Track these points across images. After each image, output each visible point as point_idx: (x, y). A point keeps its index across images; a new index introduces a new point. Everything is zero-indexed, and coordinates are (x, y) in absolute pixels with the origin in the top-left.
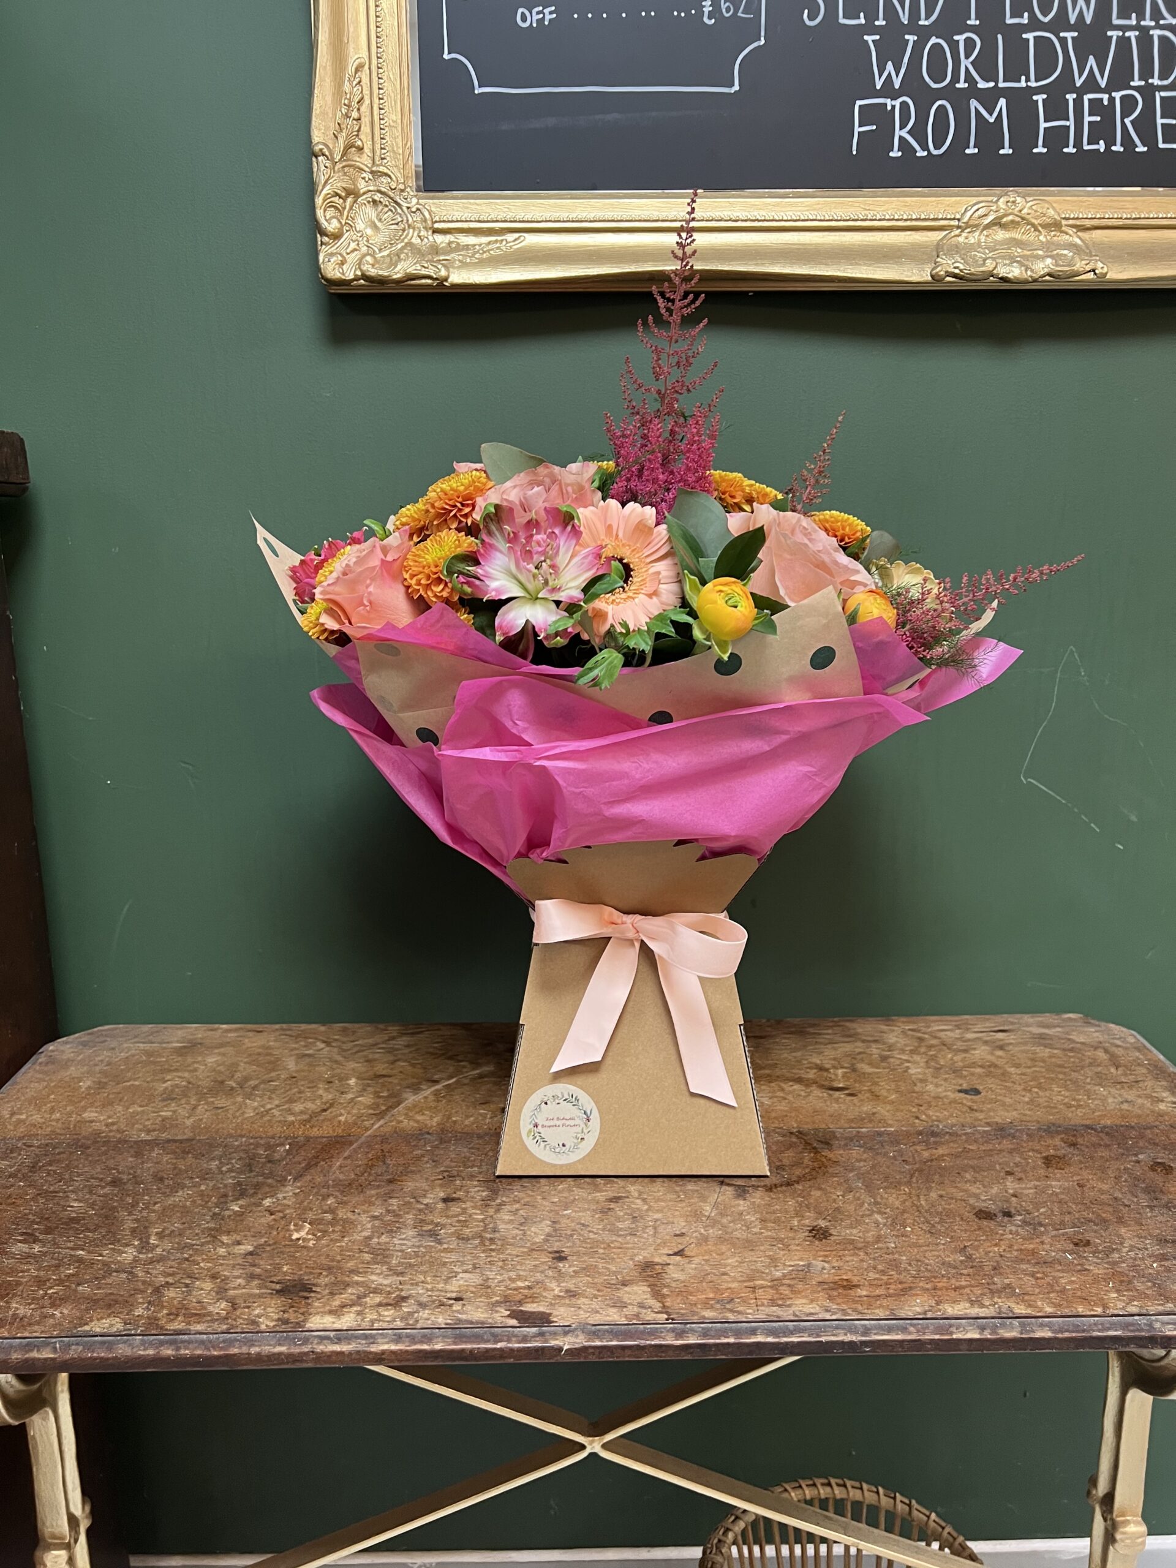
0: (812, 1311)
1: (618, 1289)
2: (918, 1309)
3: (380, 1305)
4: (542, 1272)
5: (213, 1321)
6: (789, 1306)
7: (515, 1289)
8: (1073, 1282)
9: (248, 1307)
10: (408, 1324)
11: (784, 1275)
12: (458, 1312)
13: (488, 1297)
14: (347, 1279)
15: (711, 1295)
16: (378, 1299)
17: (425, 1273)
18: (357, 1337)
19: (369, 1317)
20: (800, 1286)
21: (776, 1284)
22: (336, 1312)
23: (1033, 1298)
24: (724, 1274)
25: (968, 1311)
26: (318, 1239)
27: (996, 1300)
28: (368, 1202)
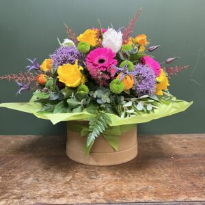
3: (15, 198)
16: (14, 197)
28: (21, 171)
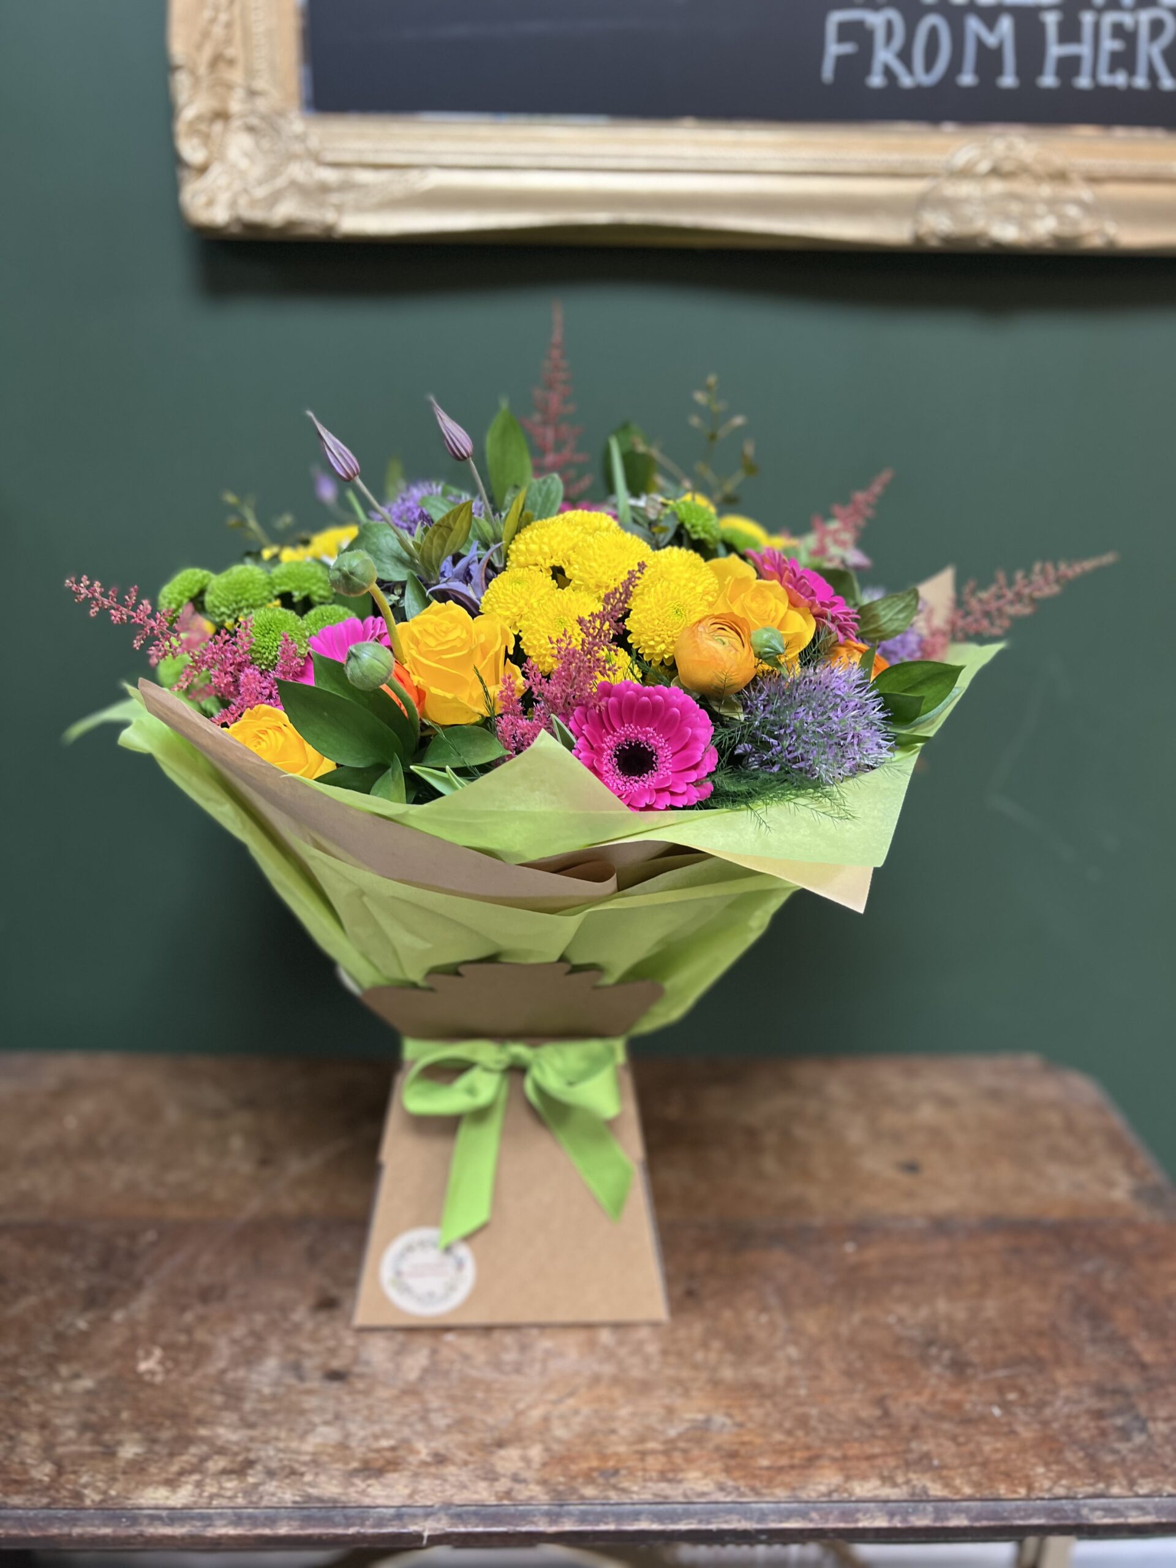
0: (705, 1489)
1: (491, 1453)
2: (823, 1489)
3: (225, 1472)
4: (411, 1425)
5: (33, 1492)
6: (680, 1481)
7: (378, 1451)
8: (997, 1450)
9: (75, 1472)
10: (251, 1502)
11: (680, 1436)
12: (310, 1484)
13: (346, 1463)
14: (191, 1432)
15: (595, 1463)
16: (221, 1463)
17: (279, 1425)
18: (192, 1518)
19: (211, 1489)
20: (696, 1452)
21: (670, 1448)
22: (172, 1483)
23: (952, 1473)
24: (613, 1431)
25: (877, 1492)
26: (168, 1372)
27: (912, 1476)
28: (230, 1318)
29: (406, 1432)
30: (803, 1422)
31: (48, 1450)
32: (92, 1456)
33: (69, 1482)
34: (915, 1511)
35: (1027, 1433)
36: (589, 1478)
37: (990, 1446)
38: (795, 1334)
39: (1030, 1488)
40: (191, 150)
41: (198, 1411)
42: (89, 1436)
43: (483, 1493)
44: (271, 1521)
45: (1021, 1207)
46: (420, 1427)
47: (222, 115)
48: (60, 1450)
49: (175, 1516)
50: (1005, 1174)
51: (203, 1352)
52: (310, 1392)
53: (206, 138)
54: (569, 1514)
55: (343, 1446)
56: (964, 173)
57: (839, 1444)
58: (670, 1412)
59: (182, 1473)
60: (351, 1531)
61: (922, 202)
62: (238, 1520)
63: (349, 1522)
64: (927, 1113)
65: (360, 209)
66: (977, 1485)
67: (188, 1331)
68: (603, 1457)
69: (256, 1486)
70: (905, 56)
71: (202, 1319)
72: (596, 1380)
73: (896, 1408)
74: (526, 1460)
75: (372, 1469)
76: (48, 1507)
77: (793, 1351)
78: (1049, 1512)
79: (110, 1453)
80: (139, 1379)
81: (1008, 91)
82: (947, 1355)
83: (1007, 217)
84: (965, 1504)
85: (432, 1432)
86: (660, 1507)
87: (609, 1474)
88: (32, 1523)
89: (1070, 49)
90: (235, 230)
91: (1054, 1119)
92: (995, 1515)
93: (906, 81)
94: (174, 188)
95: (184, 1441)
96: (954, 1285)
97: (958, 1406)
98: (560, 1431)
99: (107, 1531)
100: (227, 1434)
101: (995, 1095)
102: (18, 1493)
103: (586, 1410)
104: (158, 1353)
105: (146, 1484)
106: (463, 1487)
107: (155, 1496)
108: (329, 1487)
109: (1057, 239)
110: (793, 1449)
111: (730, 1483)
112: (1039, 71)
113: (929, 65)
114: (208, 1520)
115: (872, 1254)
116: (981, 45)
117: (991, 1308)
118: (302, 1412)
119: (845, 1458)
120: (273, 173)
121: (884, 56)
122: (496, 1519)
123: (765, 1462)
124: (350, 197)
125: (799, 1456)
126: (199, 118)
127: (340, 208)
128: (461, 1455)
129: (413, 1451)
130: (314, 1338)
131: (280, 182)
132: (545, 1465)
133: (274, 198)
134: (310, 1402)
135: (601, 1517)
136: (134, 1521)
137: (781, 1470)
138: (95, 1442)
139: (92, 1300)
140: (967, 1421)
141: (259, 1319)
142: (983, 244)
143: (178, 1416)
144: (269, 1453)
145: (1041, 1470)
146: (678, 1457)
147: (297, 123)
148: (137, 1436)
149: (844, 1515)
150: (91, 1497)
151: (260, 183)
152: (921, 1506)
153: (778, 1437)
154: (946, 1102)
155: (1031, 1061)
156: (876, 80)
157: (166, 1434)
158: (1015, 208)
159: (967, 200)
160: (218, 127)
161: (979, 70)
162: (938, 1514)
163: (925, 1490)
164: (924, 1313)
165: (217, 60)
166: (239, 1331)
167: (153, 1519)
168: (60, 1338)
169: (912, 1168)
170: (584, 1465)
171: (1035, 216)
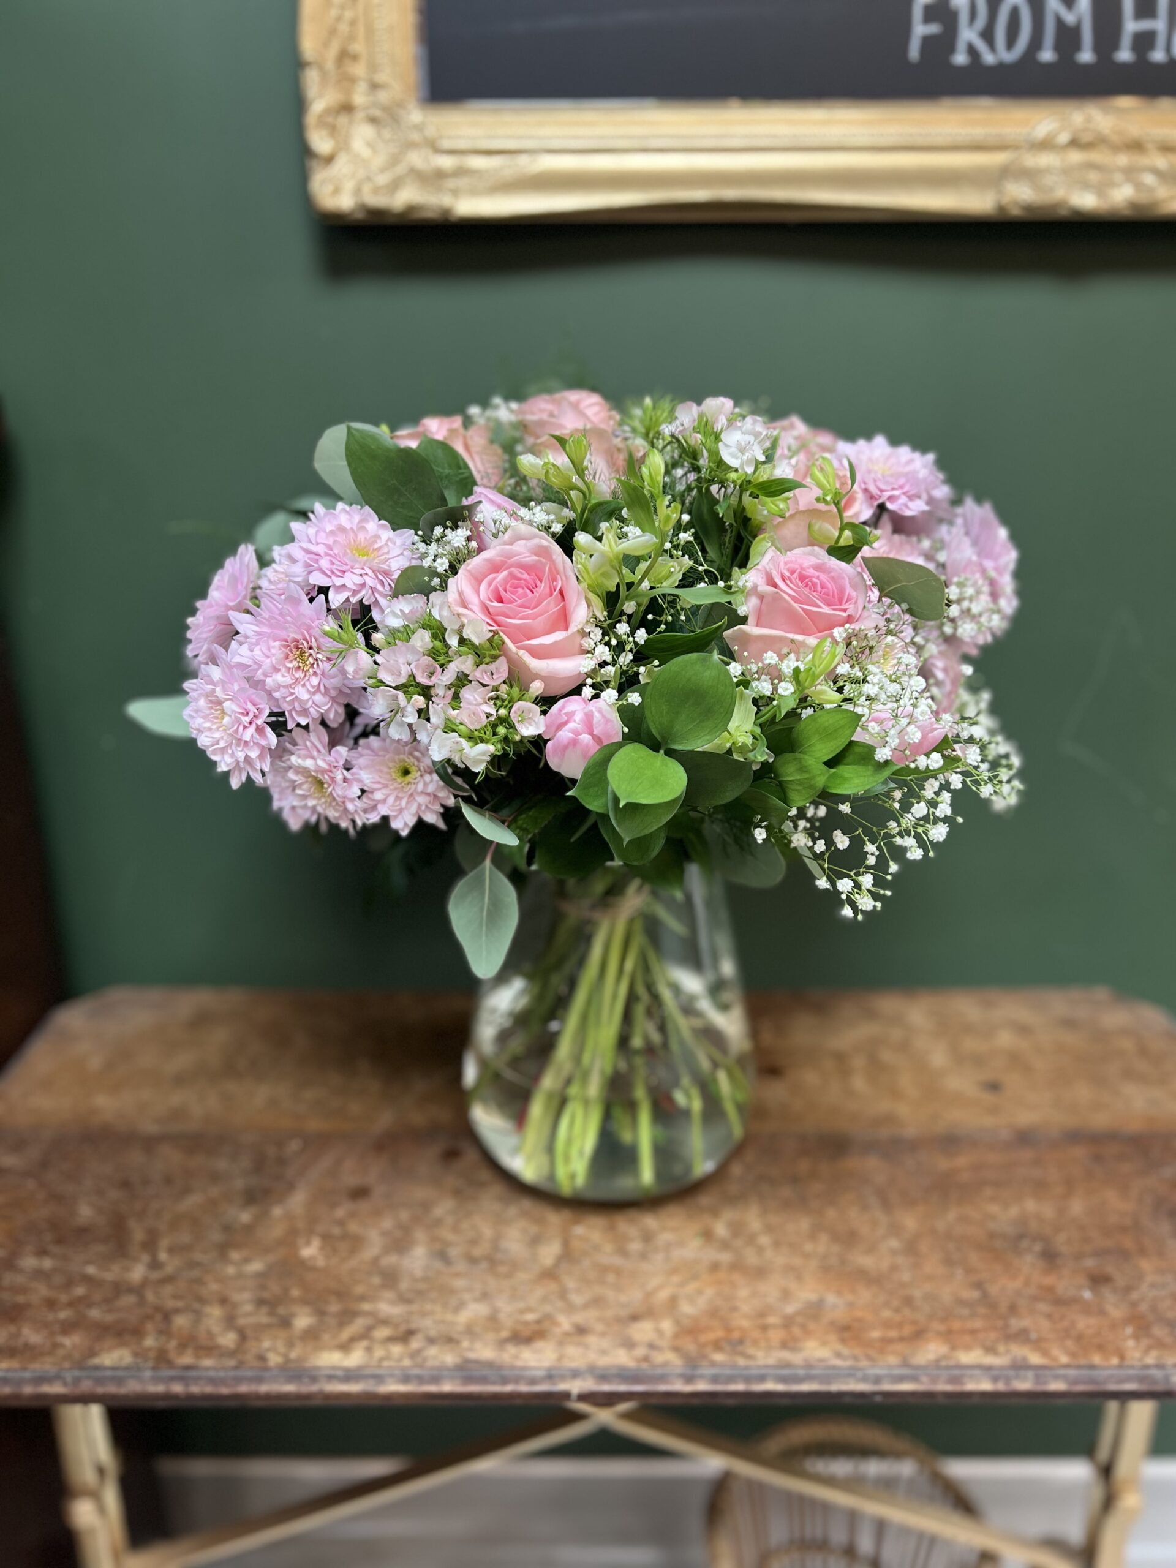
0: (824, 1356)
1: (628, 1325)
2: (931, 1357)
4: (551, 1302)
5: (221, 1356)
6: (800, 1350)
7: (525, 1323)
8: (1089, 1327)
9: (257, 1339)
10: (417, 1364)
11: (798, 1313)
13: (498, 1333)
14: (355, 1307)
15: (721, 1334)
17: (433, 1301)
18: (365, 1377)
20: (812, 1326)
21: (788, 1323)
22: (345, 1347)
23: (1049, 1345)
24: (736, 1309)
25: (981, 1360)
26: (327, 1257)
27: (1012, 1347)
29: (547, 1308)
30: (908, 1301)
31: (230, 1321)
32: (269, 1326)
33: (253, 1347)
34: (1017, 1377)
35: (1116, 1311)
36: (717, 1346)
37: (1084, 1323)
38: (895, 1229)
39: (1122, 1357)
40: (320, 142)
41: (359, 1289)
42: (264, 1310)
43: (622, 1358)
44: (436, 1379)
45: (1100, 1121)
46: (560, 1304)
47: (347, 108)
48: (242, 1322)
49: (350, 1375)
50: (1083, 1093)
51: (356, 1243)
52: (457, 1275)
53: (333, 130)
54: (702, 1377)
55: (493, 1320)
56: (1045, 145)
57: (944, 1320)
58: (786, 1295)
59: (353, 1340)
60: (508, 1388)
61: (1005, 173)
62: (406, 1379)
63: (505, 1381)
64: (1005, 1039)
65: (474, 192)
66: (1073, 1355)
67: (341, 1223)
68: (728, 1329)
69: (419, 1352)
70: (988, 35)
71: (352, 1215)
72: (715, 1267)
73: (994, 1289)
74: (660, 1332)
75: (523, 1337)
76: (236, 1368)
77: (894, 1243)
78: (1141, 1379)
79: (286, 1323)
80: (303, 1264)
81: (1086, 67)
82: (1038, 1247)
83: (1086, 186)
84: (1062, 1372)
85: (571, 1308)
86: (784, 1372)
87: (735, 1343)
88: (222, 1381)
89: (1145, 25)
90: (360, 216)
91: (1127, 1044)
92: (1092, 1381)
93: (989, 58)
94: (304, 177)
95: (347, 1316)
96: (1040, 1188)
97: (1050, 1289)
98: (687, 1309)
99: (290, 1388)
100: (386, 1308)
101: (1069, 1024)
102: (208, 1356)
103: (710, 1292)
104: (316, 1243)
105: (320, 1348)
106: (604, 1352)
107: (330, 1359)
108: (484, 1352)
109: (1133, 205)
110: (900, 1325)
111: (845, 1351)
112: (1115, 46)
113: (1011, 42)
114: (379, 1379)
115: (962, 1161)
116: (1060, 23)
117: (1077, 1207)
118: (452, 1291)
119: (950, 1332)
120: (394, 161)
121: (968, 34)
122: (636, 1378)
123: (876, 1334)
124: (463, 182)
125: (907, 1330)
126: (328, 111)
127: (455, 193)
128: (600, 1327)
129: (555, 1323)
130: (455, 1229)
131: (400, 169)
132: (676, 1336)
133: (395, 185)
134: (460, 1283)
135: (731, 1379)
136: (314, 1379)
137: (890, 1341)
138: (271, 1314)
139: (251, 1197)
140: (1060, 1302)
141: (404, 1215)
142: (1063, 213)
143: (341, 1294)
144: (427, 1324)
145: (1131, 1343)
146: (796, 1331)
147: (416, 115)
148: (307, 1310)
149: (954, 1380)
150: (274, 1359)
151: (383, 170)
152: (1022, 1373)
153: (887, 1314)
154: (1023, 1030)
155: (1101, 993)
156: (960, 58)
157: (334, 1307)
158: (1093, 176)
159: (1047, 170)
160: (342, 120)
161: (1058, 47)
162: (1038, 1379)
163: (1025, 1359)
164: (1014, 1211)
165: (345, 56)
166: (387, 1224)
167: (331, 1378)
168: (227, 1228)
169: (994, 1087)
170: (711, 1336)
171: (1112, 184)
